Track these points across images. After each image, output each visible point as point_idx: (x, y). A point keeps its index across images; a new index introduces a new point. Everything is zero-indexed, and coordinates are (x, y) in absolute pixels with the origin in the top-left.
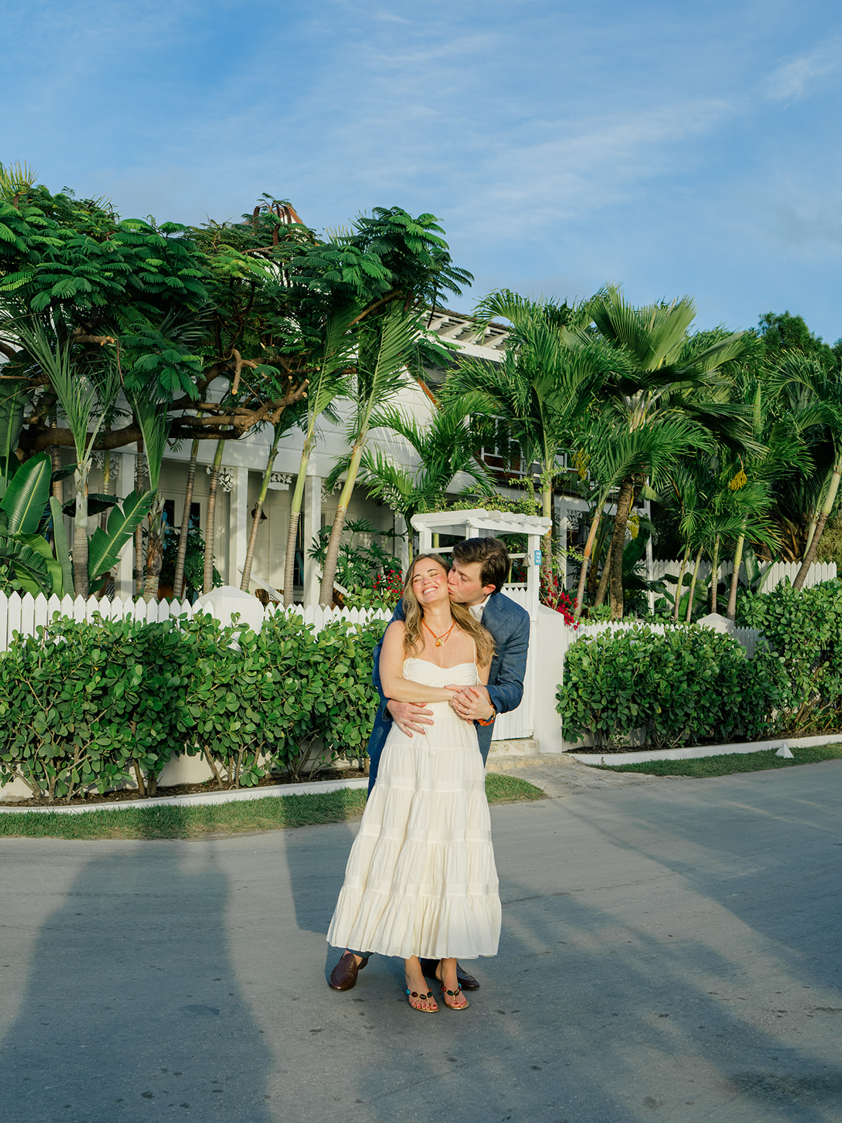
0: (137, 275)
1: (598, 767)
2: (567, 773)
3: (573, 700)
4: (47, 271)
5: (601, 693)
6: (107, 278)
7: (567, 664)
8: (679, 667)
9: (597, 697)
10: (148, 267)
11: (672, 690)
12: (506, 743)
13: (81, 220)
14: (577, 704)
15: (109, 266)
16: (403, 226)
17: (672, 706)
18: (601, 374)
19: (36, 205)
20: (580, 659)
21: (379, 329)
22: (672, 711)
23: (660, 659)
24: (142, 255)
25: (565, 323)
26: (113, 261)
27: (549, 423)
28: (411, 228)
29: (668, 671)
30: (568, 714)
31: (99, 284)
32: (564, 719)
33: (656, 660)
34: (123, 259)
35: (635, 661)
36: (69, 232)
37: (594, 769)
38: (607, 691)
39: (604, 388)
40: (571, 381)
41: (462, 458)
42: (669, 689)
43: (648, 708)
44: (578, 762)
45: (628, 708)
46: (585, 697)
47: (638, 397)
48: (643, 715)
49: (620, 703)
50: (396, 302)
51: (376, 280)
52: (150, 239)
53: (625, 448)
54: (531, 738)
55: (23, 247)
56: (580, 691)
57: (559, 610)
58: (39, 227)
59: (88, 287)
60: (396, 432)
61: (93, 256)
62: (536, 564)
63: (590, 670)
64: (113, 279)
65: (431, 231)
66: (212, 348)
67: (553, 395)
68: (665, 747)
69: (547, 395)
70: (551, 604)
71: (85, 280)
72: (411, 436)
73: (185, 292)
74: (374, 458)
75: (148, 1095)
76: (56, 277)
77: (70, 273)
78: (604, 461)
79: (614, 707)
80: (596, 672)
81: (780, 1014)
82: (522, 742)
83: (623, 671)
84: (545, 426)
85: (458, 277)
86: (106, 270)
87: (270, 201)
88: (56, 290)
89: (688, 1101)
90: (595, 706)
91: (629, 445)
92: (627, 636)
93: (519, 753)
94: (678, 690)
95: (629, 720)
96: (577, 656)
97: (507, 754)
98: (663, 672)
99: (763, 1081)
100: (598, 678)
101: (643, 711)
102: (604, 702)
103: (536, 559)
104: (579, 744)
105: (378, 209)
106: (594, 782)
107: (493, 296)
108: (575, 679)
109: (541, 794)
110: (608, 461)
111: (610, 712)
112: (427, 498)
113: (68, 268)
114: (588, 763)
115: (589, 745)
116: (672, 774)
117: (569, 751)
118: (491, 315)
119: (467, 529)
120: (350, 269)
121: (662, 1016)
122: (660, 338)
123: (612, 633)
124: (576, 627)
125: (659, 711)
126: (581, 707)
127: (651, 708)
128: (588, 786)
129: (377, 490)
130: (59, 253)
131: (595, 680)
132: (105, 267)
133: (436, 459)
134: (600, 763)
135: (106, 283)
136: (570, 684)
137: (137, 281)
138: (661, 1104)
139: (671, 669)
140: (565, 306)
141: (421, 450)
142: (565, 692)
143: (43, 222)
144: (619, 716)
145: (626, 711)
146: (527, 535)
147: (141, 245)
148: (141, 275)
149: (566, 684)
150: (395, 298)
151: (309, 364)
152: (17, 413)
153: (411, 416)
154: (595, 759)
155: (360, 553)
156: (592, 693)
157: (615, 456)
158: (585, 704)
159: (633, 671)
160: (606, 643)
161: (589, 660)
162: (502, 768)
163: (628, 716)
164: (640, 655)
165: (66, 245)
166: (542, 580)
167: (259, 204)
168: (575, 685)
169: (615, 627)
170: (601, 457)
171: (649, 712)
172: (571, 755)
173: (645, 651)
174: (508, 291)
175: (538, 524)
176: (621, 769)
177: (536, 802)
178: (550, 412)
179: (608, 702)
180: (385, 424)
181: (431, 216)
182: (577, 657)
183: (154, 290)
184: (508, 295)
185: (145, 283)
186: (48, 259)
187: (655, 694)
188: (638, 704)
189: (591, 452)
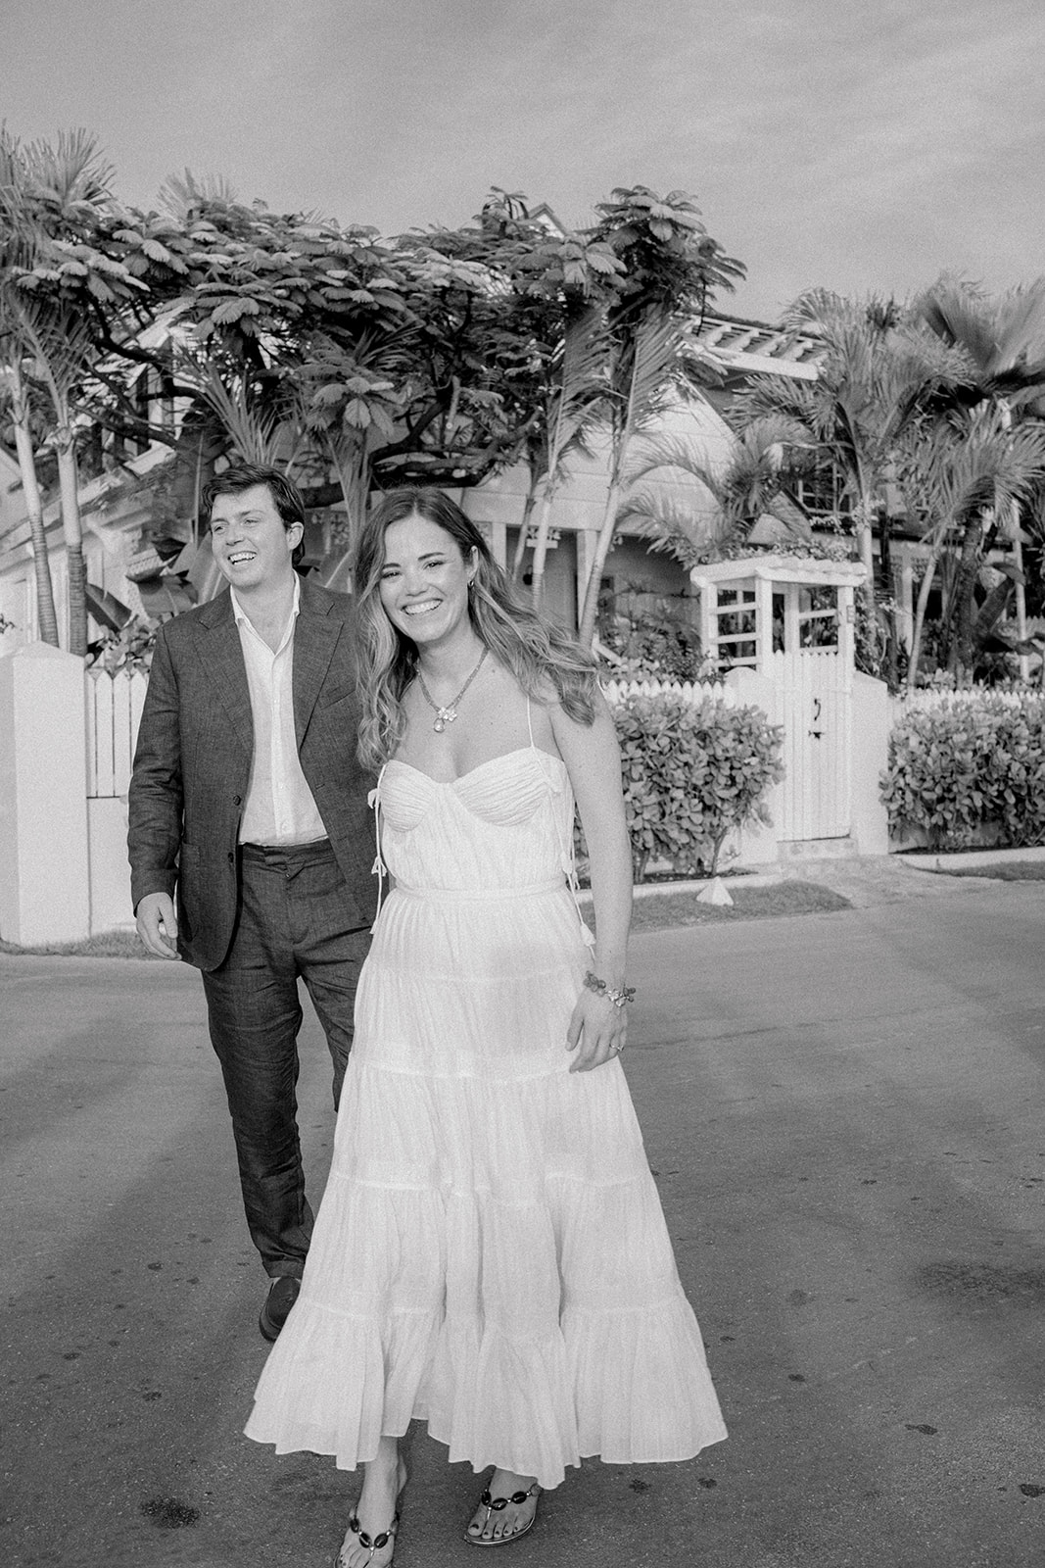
0: (318, 291)
1: (932, 871)
2: (889, 878)
3: (900, 789)
4: (210, 294)
5: (933, 779)
6: (279, 297)
7: (893, 745)
8: (1037, 744)
9: (929, 784)
10: (330, 281)
11: (1028, 774)
12: (815, 842)
13: (260, 233)
14: (904, 793)
15: (282, 283)
16: (647, 209)
17: (1029, 794)
18: (929, 382)
19: (208, 220)
20: (907, 738)
21: (631, 341)
22: (1030, 801)
23: (1010, 736)
24: (323, 267)
25: (892, 325)
26: (286, 277)
27: (863, 448)
28: (657, 210)
29: (1022, 749)
30: (894, 807)
31: (269, 304)
32: (890, 813)
33: (1005, 736)
34: (299, 273)
35: (978, 738)
36: (240, 247)
37: (921, 873)
38: (943, 777)
39: (933, 399)
40: (889, 392)
41: (764, 497)
42: (1023, 772)
43: (997, 797)
44: (908, 866)
45: (970, 797)
46: (914, 784)
47: (984, 410)
48: (990, 806)
49: (959, 792)
50: (653, 306)
51: (606, 275)
52: (333, 246)
53: (964, 474)
54: (848, 836)
55: (180, 267)
56: (908, 777)
57: (881, 678)
58: (206, 243)
59: (255, 308)
60: (683, 470)
61: (261, 273)
62: (848, 622)
63: (920, 750)
64: (288, 298)
65: (685, 213)
66: (420, 374)
67: (867, 411)
68: (1024, 845)
69: (857, 412)
70: (872, 672)
71: (252, 301)
72: (704, 475)
73: (376, 307)
74: (660, 504)
75: (155, 1267)
76: (218, 300)
77: (235, 294)
78: (939, 491)
79: (951, 796)
80: (928, 753)
81: (1031, 1183)
82: (836, 841)
83: (962, 751)
84: (859, 451)
85: (728, 269)
86: (279, 288)
87: (501, 196)
88: (217, 316)
89: (850, 1297)
90: (927, 795)
91: (968, 471)
92: (968, 708)
93: (831, 855)
94: (1035, 773)
95: (973, 813)
96: (903, 734)
97: (816, 856)
98: (1012, 751)
99: (968, 1273)
100: (930, 761)
101: (992, 801)
102: (938, 790)
103: (848, 615)
104: (911, 843)
105: (618, 191)
106: (919, 890)
107: (804, 299)
108: (901, 762)
109: (844, 904)
110: (943, 492)
111: (947, 802)
112: (721, 550)
113: (234, 288)
114: (920, 865)
115: (923, 844)
116: (1024, 878)
117: (898, 852)
118: (801, 322)
119: (757, 582)
120: (574, 264)
121: (867, 1182)
122: (1008, 335)
123: (950, 704)
124: (903, 699)
125: (1012, 800)
126: (909, 796)
127: (1001, 795)
128: (910, 894)
129: (660, 543)
130: (225, 272)
131: (925, 764)
132: (278, 284)
133: (733, 501)
134: (934, 867)
135: (277, 302)
136: (896, 770)
137: (318, 300)
138: (812, 1299)
139: (1025, 748)
140: (891, 303)
141: (716, 492)
142: (890, 780)
143: (210, 238)
144: (958, 807)
145: (967, 801)
146: (836, 587)
147: (322, 256)
148: (323, 291)
149: (891, 769)
150: (651, 301)
151: (541, 388)
152: (205, 468)
153: (703, 451)
154: (928, 861)
155: (646, 620)
156: (923, 780)
157: (951, 484)
158: (915, 793)
159: (975, 752)
160: (940, 718)
161: (919, 739)
162: (804, 873)
163: (970, 808)
164: (984, 731)
165: (235, 263)
166: (858, 642)
167: (488, 201)
168: (901, 771)
169: (953, 698)
170: (934, 486)
171: (998, 801)
172: (899, 856)
173: (990, 726)
174: (822, 290)
175: (849, 573)
176: (959, 874)
177: (835, 914)
178: (864, 433)
179: (944, 791)
180: (671, 463)
181: (681, 193)
182: (904, 736)
183: (339, 308)
184: (823, 297)
185: (329, 300)
186: (211, 280)
187: (1005, 779)
188: (984, 793)
189: (922, 481)
